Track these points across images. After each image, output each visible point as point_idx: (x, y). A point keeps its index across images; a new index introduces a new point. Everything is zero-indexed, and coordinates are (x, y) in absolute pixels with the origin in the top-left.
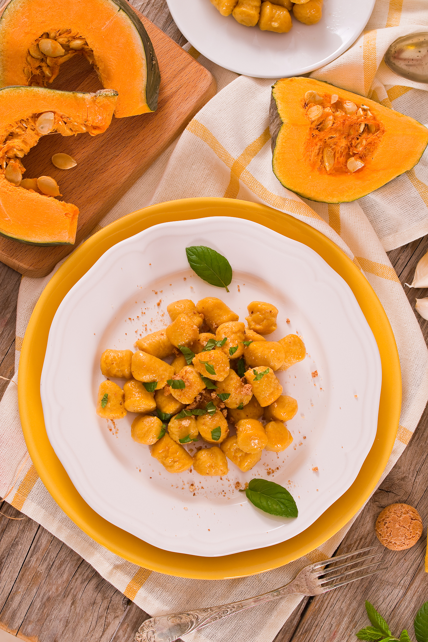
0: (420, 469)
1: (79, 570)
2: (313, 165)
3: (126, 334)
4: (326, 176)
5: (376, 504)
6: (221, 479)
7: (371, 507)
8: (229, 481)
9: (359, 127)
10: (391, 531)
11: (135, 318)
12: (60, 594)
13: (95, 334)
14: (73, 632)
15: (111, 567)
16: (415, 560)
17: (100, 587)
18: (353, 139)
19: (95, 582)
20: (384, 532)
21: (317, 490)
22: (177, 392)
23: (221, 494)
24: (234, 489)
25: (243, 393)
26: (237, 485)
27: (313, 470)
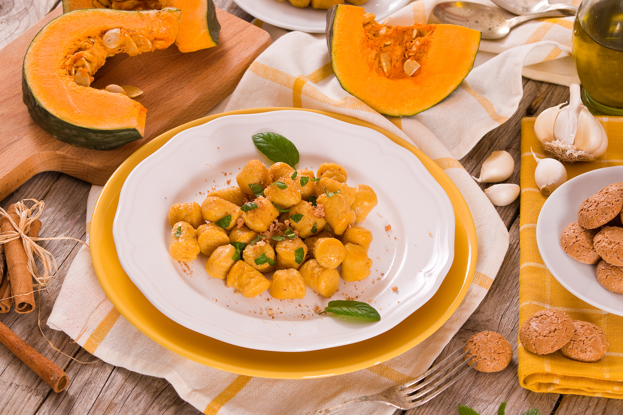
0: (504, 314)
1: (156, 401)
2: (371, 66)
4: (384, 78)
5: (462, 340)
6: (300, 306)
7: (457, 343)
8: (308, 307)
9: (412, 33)
11: (206, 193)
13: (166, 198)
15: (190, 390)
16: (508, 382)
18: (407, 42)
21: (398, 302)
22: (250, 214)
23: (301, 317)
24: (314, 313)
25: (316, 214)
26: (316, 309)
27: (393, 290)
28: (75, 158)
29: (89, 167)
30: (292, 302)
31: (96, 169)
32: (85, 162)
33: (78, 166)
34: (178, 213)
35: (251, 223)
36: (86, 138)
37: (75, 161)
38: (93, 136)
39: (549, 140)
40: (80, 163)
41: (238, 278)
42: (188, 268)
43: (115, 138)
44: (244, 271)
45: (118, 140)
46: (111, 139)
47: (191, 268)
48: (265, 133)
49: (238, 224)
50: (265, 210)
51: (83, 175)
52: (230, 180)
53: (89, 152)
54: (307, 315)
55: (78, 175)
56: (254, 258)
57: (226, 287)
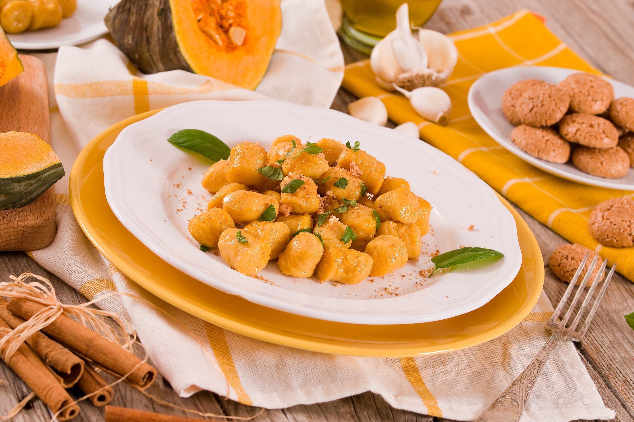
2: (207, 42)
6: (404, 276)
8: (411, 275)
10: (579, 258)
11: (182, 207)
20: (574, 264)
21: (493, 237)
22: (300, 193)
23: (418, 285)
24: (423, 278)
25: (354, 173)
26: (421, 274)
27: (469, 230)
28: (3, 223)
29: (25, 228)
30: (393, 276)
31: (35, 227)
32: (17, 224)
33: (8, 233)
34: (211, 224)
35: (305, 203)
36: (8, 194)
37: (4, 226)
38: (16, 187)
39: (399, 74)
40: (12, 228)
41: (343, 263)
42: (263, 279)
43: (39, 184)
44: (345, 253)
45: (42, 185)
46: (35, 186)
47: (266, 278)
48: (181, 131)
49: (285, 211)
50: (310, 184)
51: (17, 243)
52: (188, 190)
53: (9, 213)
54: (421, 282)
55: (9, 245)
56: (338, 238)
57: (319, 284)
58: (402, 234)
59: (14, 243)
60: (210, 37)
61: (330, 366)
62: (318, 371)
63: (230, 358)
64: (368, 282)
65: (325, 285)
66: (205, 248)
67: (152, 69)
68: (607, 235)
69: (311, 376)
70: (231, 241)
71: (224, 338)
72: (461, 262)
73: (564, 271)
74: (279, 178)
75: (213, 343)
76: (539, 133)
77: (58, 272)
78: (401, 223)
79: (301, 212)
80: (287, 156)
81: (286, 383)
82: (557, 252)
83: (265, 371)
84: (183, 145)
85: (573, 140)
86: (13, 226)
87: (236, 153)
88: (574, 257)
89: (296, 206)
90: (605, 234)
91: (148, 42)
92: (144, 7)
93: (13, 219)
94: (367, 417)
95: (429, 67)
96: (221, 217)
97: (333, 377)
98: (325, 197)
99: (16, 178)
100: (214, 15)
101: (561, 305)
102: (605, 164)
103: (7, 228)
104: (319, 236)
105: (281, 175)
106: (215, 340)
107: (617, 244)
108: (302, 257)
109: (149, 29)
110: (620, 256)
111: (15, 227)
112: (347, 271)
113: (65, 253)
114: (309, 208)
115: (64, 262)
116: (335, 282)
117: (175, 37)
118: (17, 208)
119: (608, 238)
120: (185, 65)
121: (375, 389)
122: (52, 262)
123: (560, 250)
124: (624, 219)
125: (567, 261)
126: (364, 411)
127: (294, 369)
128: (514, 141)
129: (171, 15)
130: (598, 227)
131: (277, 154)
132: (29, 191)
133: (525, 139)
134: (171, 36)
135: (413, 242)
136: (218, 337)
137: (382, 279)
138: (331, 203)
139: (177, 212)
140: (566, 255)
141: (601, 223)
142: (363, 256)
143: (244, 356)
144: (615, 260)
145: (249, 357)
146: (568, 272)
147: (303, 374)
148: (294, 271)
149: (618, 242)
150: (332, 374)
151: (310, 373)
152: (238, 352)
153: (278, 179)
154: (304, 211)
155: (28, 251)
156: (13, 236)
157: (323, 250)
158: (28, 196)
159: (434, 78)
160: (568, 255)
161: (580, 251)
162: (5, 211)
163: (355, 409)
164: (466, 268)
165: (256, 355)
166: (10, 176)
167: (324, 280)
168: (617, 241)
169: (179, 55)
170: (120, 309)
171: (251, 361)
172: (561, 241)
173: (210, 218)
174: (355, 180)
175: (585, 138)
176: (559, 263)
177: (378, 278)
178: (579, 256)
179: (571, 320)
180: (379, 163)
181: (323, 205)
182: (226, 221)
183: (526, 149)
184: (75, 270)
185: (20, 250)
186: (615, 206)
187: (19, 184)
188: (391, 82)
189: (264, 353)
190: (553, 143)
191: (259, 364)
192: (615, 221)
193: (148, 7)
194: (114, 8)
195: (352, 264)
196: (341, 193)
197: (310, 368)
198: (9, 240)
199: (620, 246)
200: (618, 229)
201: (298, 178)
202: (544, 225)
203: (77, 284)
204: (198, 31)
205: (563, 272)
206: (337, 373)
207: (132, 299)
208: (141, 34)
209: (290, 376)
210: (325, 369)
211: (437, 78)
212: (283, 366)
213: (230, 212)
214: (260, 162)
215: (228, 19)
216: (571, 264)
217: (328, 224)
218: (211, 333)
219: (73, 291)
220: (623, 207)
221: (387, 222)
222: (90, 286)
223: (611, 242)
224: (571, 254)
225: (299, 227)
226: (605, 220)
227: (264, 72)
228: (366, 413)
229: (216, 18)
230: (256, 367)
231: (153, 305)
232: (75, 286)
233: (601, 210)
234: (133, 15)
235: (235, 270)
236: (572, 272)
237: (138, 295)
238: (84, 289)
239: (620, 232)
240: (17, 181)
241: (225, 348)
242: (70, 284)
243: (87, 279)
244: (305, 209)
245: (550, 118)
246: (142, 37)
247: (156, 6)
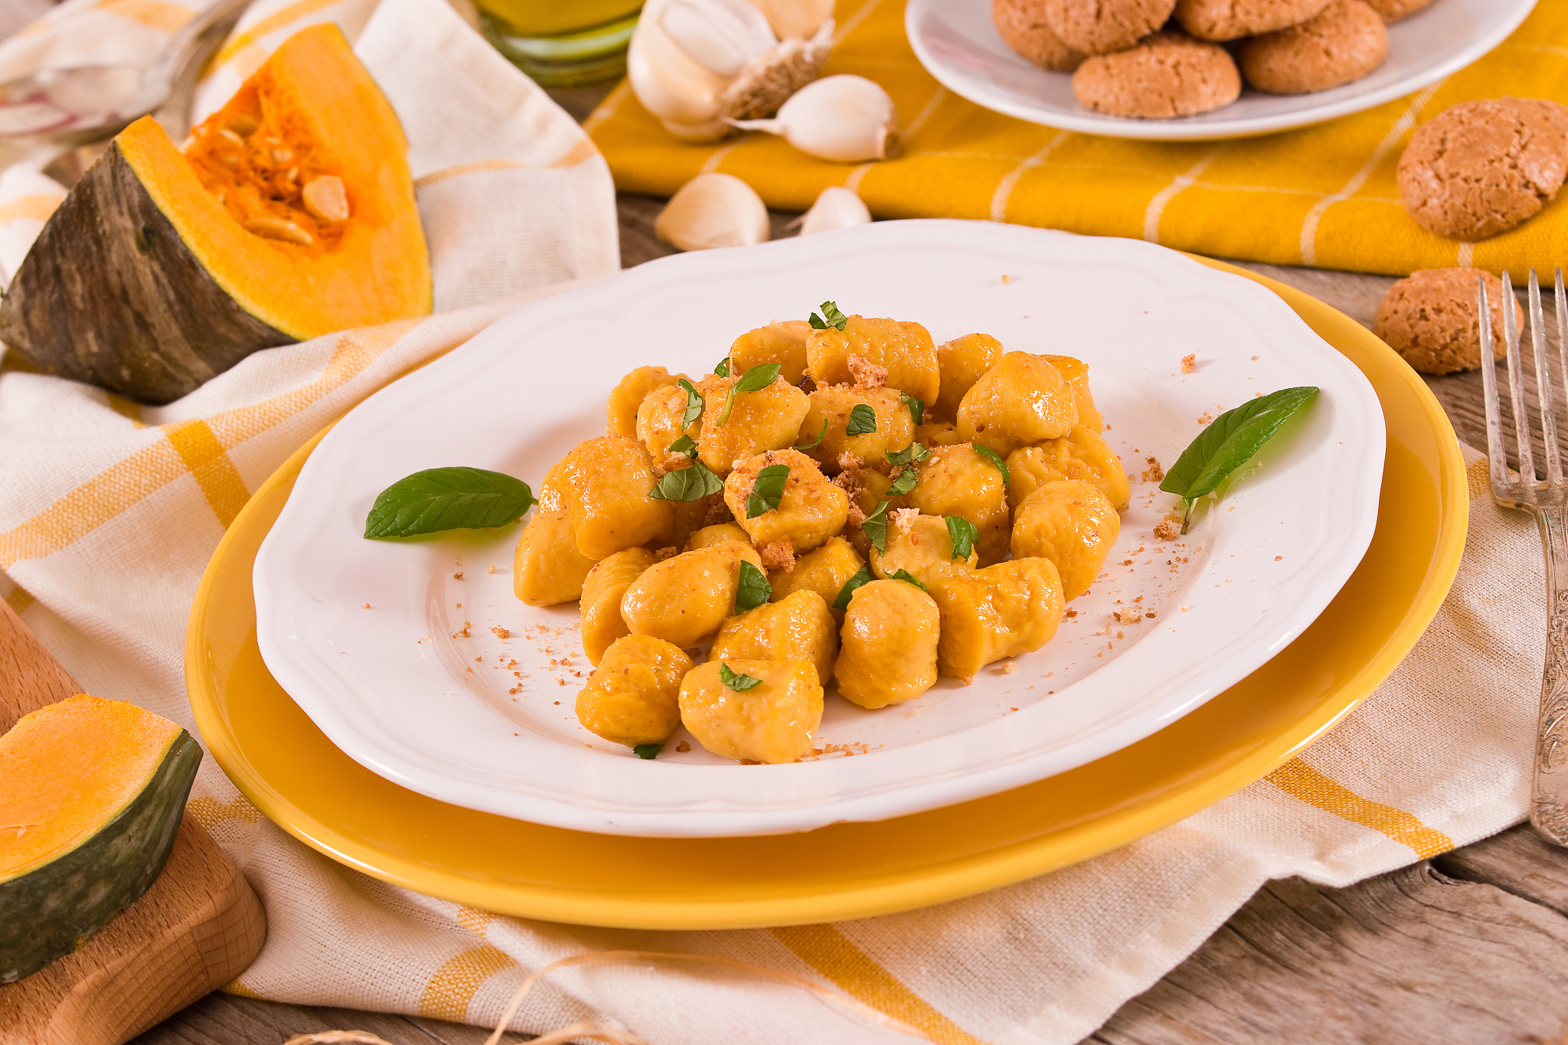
3: (557, 703)
4: (327, 256)
6: (1128, 563)
8: (1142, 550)
9: (226, 141)
10: (1452, 301)
11: (517, 680)
12: (1360, 1013)
14: (1510, 996)
17: (1375, 924)
19: (1354, 933)
20: (1449, 322)
21: (1254, 358)
22: (794, 496)
23: (1177, 566)
24: (1173, 543)
25: (871, 382)
26: (1161, 534)
27: (1187, 372)
28: (138, 950)
29: (195, 933)
30: (1106, 575)
31: (217, 918)
32: (170, 934)
33: (161, 968)
34: (636, 685)
35: (818, 515)
36: (109, 874)
37: (145, 957)
39: (725, 89)
40: (165, 950)
41: (996, 608)
42: (836, 749)
43: (162, 808)
44: (986, 582)
45: (168, 808)
46: (156, 819)
47: (840, 743)
48: (380, 499)
49: (782, 560)
50: (799, 463)
51: (194, 979)
52: (493, 630)
53: (132, 918)
54: (1176, 555)
55: (178, 994)
56: (944, 557)
57: (963, 688)
58: (1069, 466)
59: (189, 984)
60: (275, 236)
61: (1135, 869)
62: (1116, 898)
63: (888, 981)
64: (1063, 622)
65: (979, 683)
66: (648, 750)
67: (181, 383)
68: (1474, 214)
69: (1108, 918)
70: (716, 701)
71: (840, 939)
72: (1242, 457)
73: (1435, 350)
74: (710, 486)
75: (824, 966)
76: (1147, 59)
77: (340, 996)
78: (1048, 440)
79: (817, 540)
80: (686, 424)
81: (1061, 966)
82: (1388, 314)
83: (991, 965)
84: (410, 528)
85: (1233, 34)
86: (166, 945)
87: (574, 482)
88: (1438, 305)
89: (798, 534)
90: (1467, 213)
91: (144, 325)
92: (94, 249)
93: (154, 927)
94: (1289, 943)
95: (779, 39)
96: (648, 655)
97: (1162, 893)
98: (842, 476)
99: (111, 826)
100: (247, 179)
101: (1493, 434)
102: (1334, 50)
103: (155, 958)
104: (903, 576)
105: (712, 478)
106: (822, 955)
107: (1507, 222)
108: (898, 649)
109: (132, 293)
110: (1529, 246)
111: (171, 945)
112: (1015, 624)
113: (329, 943)
114: (830, 522)
115: (343, 965)
116: (998, 664)
117: (212, 282)
118: (142, 896)
119: (1478, 220)
120: (265, 334)
121: (1278, 866)
122: (309, 980)
123: (1394, 305)
124: (1492, 157)
125: (1429, 323)
126: (1271, 933)
127: (1057, 925)
128: (1095, 107)
129: (176, 233)
130: (1442, 206)
131: (657, 433)
132: (150, 840)
133: (1122, 88)
134: (199, 283)
135: (1103, 471)
136: (824, 945)
137: (1087, 596)
138: (862, 482)
139: (515, 696)
140: (1418, 309)
141: (1443, 194)
142: (1032, 567)
143: (919, 958)
144: (1523, 263)
145: (931, 953)
146: (1445, 346)
147: (1086, 924)
148: (895, 689)
149: (1509, 217)
150: (1155, 887)
151: (1100, 911)
152: (897, 956)
153: (711, 492)
154: (822, 533)
155: (228, 983)
156: (178, 967)
157: (934, 604)
158: (153, 853)
159: (808, 58)
160: (1422, 307)
161: (1441, 283)
162: (122, 918)
163: (1247, 940)
164: (1255, 466)
165: (946, 939)
166: (95, 829)
167: (969, 672)
168: (1503, 216)
169: (241, 318)
170: (551, 1005)
171: (944, 960)
172: (1356, 281)
173: (626, 671)
174: (881, 397)
175: (1261, 16)
176: (1412, 336)
177: (1079, 598)
178: (1448, 299)
179: (1539, 456)
180: (905, 326)
181: (851, 496)
182: (666, 659)
183: (1139, 112)
184: (382, 968)
185: (209, 991)
186: (1450, 136)
187: (124, 836)
188: (714, 118)
189: (962, 925)
190: (1192, 66)
191: (967, 957)
192: (1474, 170)
193: (105, 242)
194: (13, 287)
195: (1019, 601)
196: (869, 445)
197: (1093, 900)
198: (174, 984)
199: (1515, 223)
200: (1491, 186)
201: (764, 463)
202: (1295, 267)
203: (406, 1002)
204: (250, 236)
205: (1433, 354)
206: (1164, 878)
207: (577, 967)
208: (117, 315)
209: (1058, 945)
210: (1130, 885)
211: (815, 55)
212: (1026, 930)
213: (658, 632)
214: (641, 476)
215: (286, 171)
216: (1444, 325)
217: (900, 536)
218: (801, 943)
219: (402, 1023)
220: (1471, 131)
221: (1017, 456)
222: (442, 988)
223: (1490, 223)
224: (1428, 302)
225: (839, 579)
226: (1448, 183)
227: (425, 253)
228: (1279, 936)
229: (256, 184)
230: (962, 968)
231: (634, 954)
232: (404, 1008)
233: (1422, 163)
234: (72, 280)
235: (758, 763)
236: (1456, 342)
237: (582, 951)
238: (434, 1004)
239: (1500, 192)
240: (116, 832)
241: (861, 963)
242: (388, 1009)
243: (424, 976)
244: (822, 530)
245: (1154, 10)
246: (122, 320)
247: (126, 230)
